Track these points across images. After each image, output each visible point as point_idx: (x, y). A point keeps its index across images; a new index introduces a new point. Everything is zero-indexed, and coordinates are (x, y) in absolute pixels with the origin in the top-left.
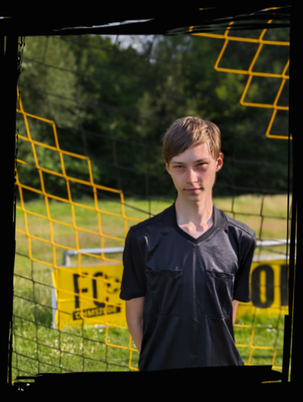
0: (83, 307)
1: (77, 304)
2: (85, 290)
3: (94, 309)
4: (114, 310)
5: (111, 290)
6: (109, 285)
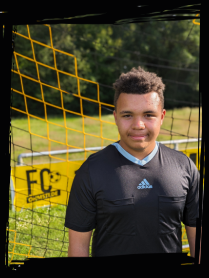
0: (33, 194)
1: (30, 191)
2: (35, 182)
3: (42, 194)
4: (56, 193)
5: (53, 180)
6: (52, 177)
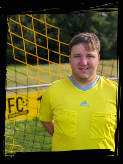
0: (12, 113)
2: (13, 105)
3: (18, 113)
4: (26, 112)
5: (24, 104)
6: (23, 102)
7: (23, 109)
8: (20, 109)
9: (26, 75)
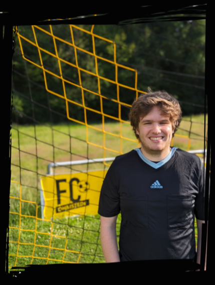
1: (59, 201)
2: (64, 191)
3: (71, 204)
5: (82, 190)
6: (81, 186)
7: (79, 197)
8: (75, 197)
9: (85, 141)
